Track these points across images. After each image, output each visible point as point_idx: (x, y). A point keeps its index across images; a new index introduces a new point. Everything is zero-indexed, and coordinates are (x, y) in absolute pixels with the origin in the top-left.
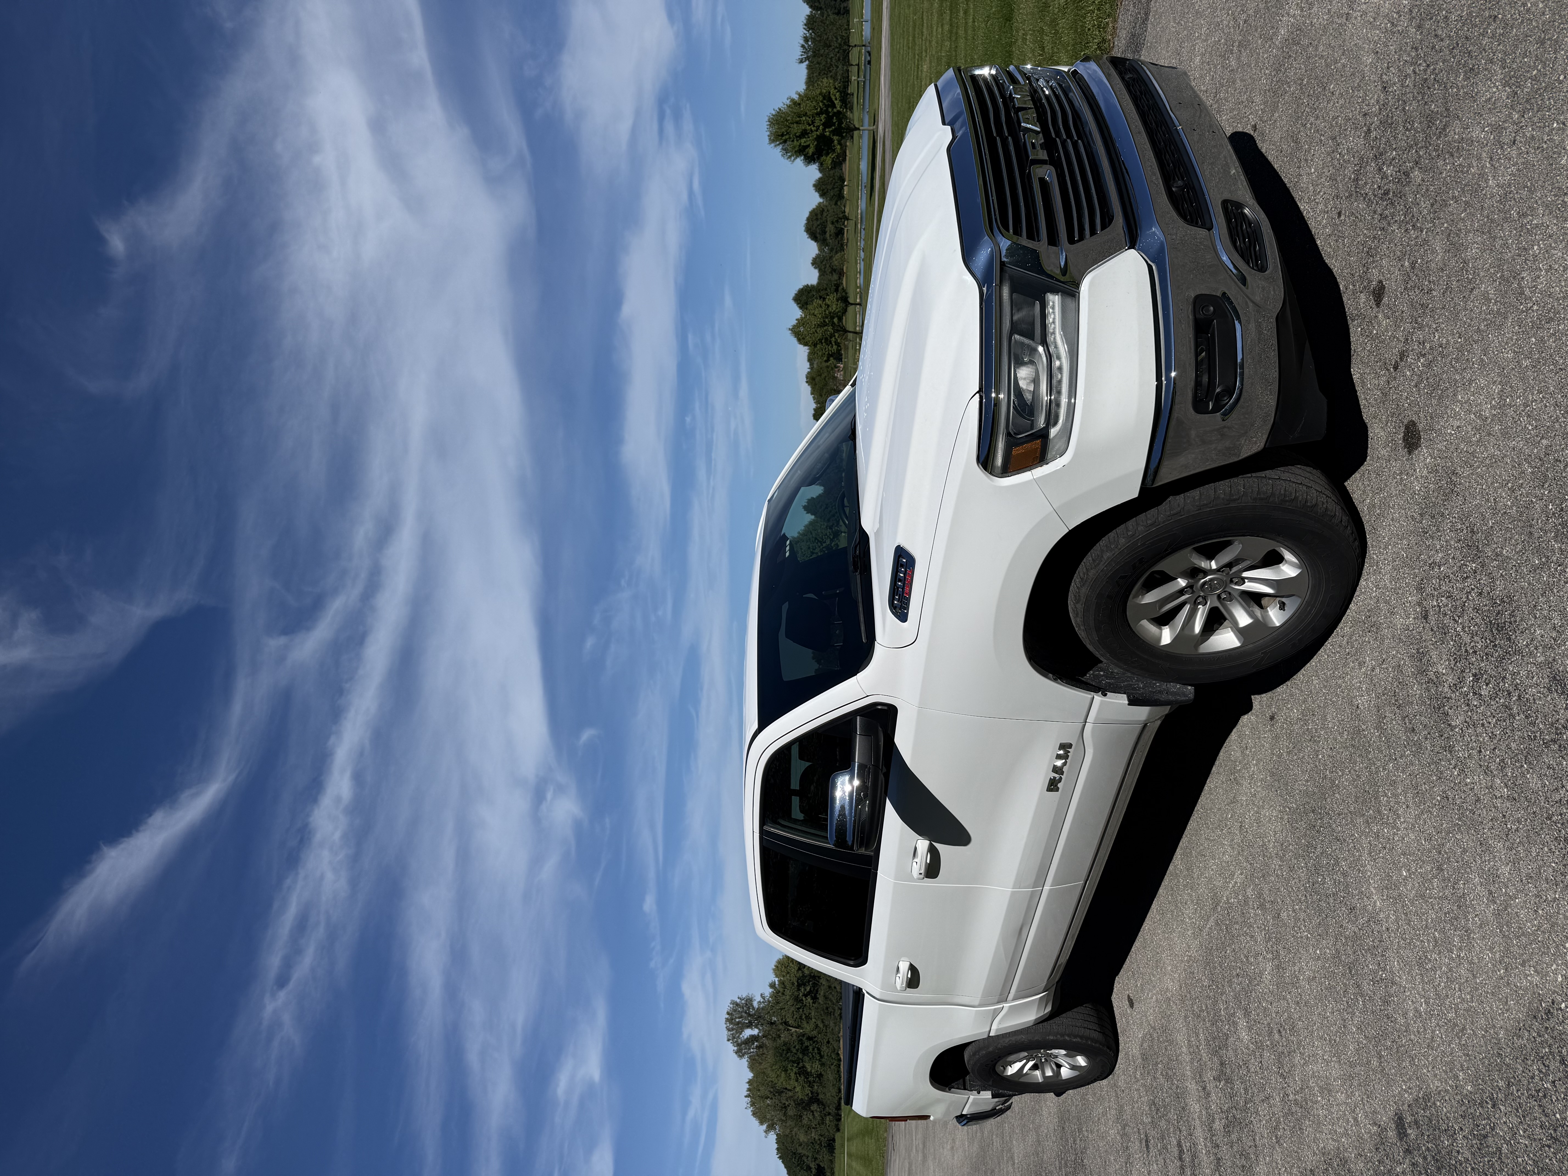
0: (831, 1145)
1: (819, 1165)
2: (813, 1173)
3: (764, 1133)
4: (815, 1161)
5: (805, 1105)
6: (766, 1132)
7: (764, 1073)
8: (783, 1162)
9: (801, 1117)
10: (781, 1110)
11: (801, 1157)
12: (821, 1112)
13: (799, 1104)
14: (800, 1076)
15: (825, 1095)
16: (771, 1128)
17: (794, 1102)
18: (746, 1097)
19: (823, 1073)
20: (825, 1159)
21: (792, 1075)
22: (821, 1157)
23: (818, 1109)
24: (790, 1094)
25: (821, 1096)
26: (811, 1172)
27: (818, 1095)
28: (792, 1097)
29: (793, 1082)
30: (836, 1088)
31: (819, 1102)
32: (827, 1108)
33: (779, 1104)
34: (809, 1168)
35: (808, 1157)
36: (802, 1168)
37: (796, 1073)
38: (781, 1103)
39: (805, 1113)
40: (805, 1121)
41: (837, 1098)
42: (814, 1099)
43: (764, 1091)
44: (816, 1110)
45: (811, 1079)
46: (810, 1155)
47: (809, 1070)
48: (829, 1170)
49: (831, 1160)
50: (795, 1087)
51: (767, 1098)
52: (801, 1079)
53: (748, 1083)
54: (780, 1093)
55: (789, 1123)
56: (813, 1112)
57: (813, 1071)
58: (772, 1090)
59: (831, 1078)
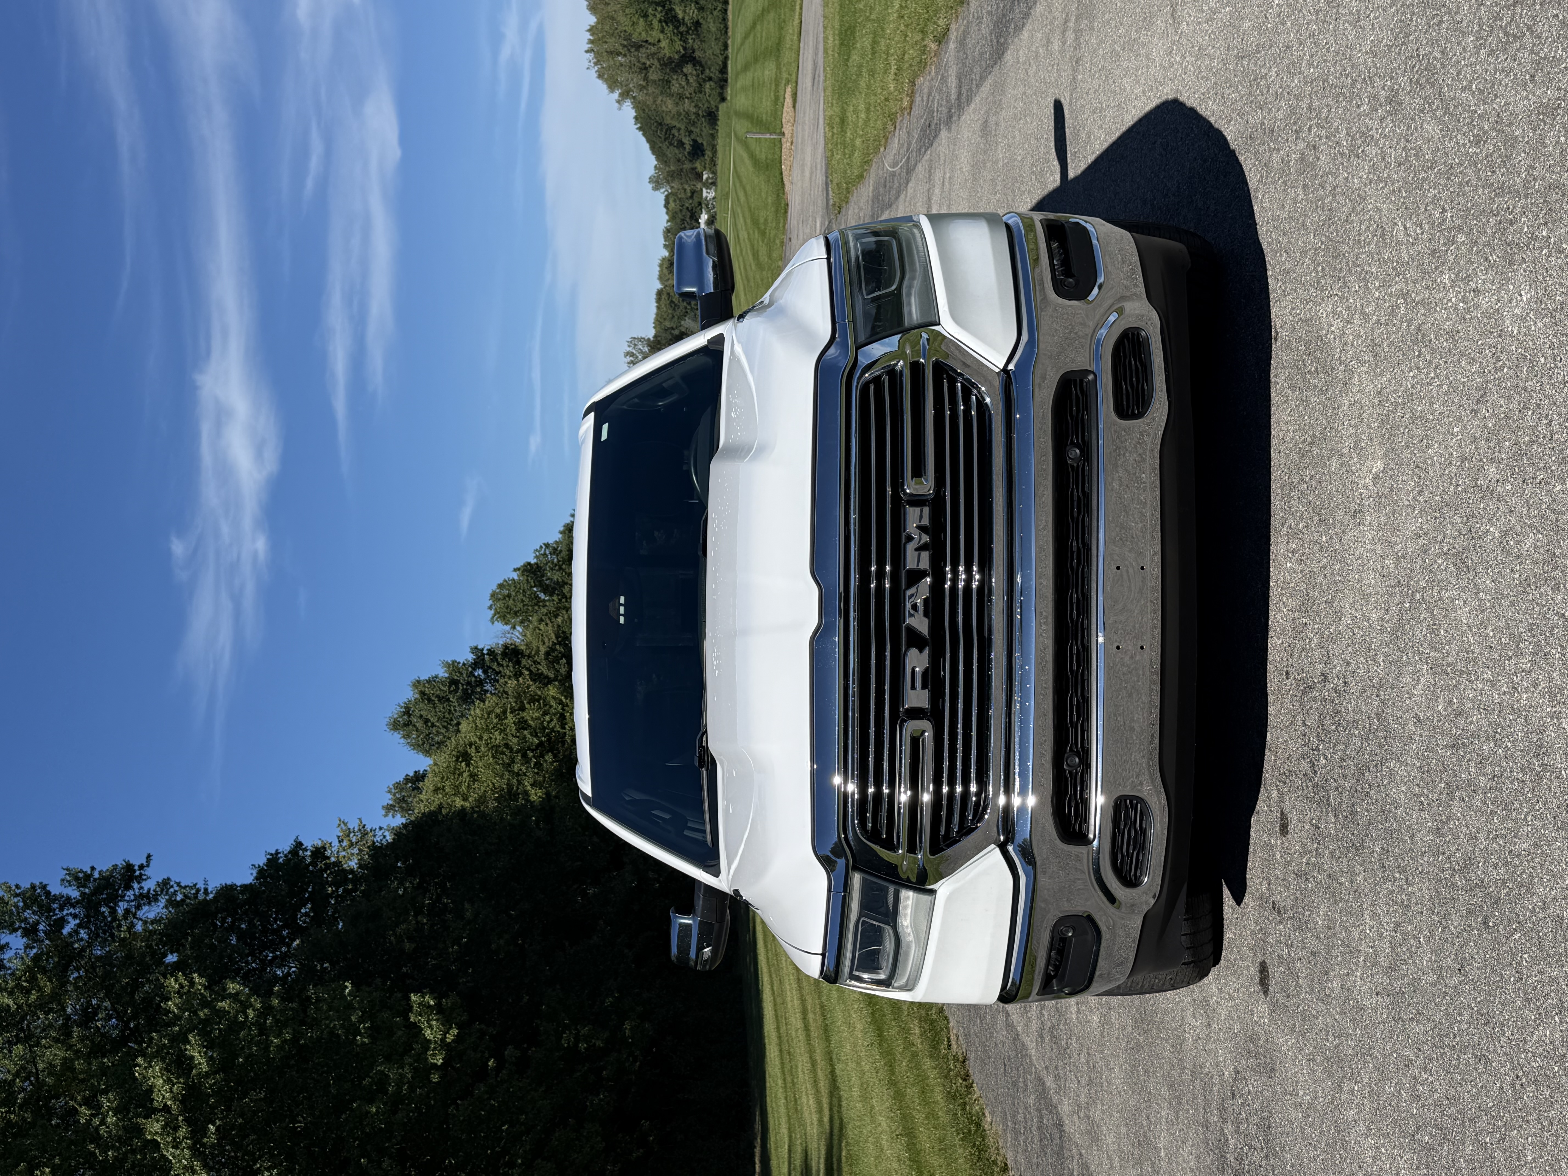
0: (712, 117)
1: (695, 141)
2: (687, 150)
3: (617, 105)
4: (689, 136)
5: (674, 66)
6: (618, 102)
7: (613, 18)
8: (644, 135)
9: (670, 82)
10: (640, 72)
11: (670, 128)
12: (698, 76)
13: (665, 65)
14: (667, 25)
15: (705, 52)
16: (625, 95)
17: (659, 60)
18: (587, 52)
19: (701, 21)
20: (703, 134)
21: (655, 23)
22: (698, 130)
23: (694, 72)
24: (653, 49)
25: (697, 54)
26: (685, 148)
27: (693, 52)
28: (655, 54)
29: (656, 34)
30: (720, 44)
31: (695, 62)
32: (707, 71)
33: (637, 64)
34: (681, 144)
35: (679, 129)
36: (671, 144)
37: (660, 21)
38: (639, 62)
39: (675, 77)
40: (675, 88)
41: (721, 58)
42: (688, 58)
43: (614, 43)
44: (691, 74)
45: (682, 29)
46: (683, 127)
47: (680, 16)
48: (709, 148)
49: (712, 135)
50: (659, 41)
51: (619, 54)
52: (669, 29)
53: (589, 30)
54: (638, 47)
55: (651, 89)
56: (686, 75)
57: (687, 18)
58: (625, 43)
59: (713, 29)
